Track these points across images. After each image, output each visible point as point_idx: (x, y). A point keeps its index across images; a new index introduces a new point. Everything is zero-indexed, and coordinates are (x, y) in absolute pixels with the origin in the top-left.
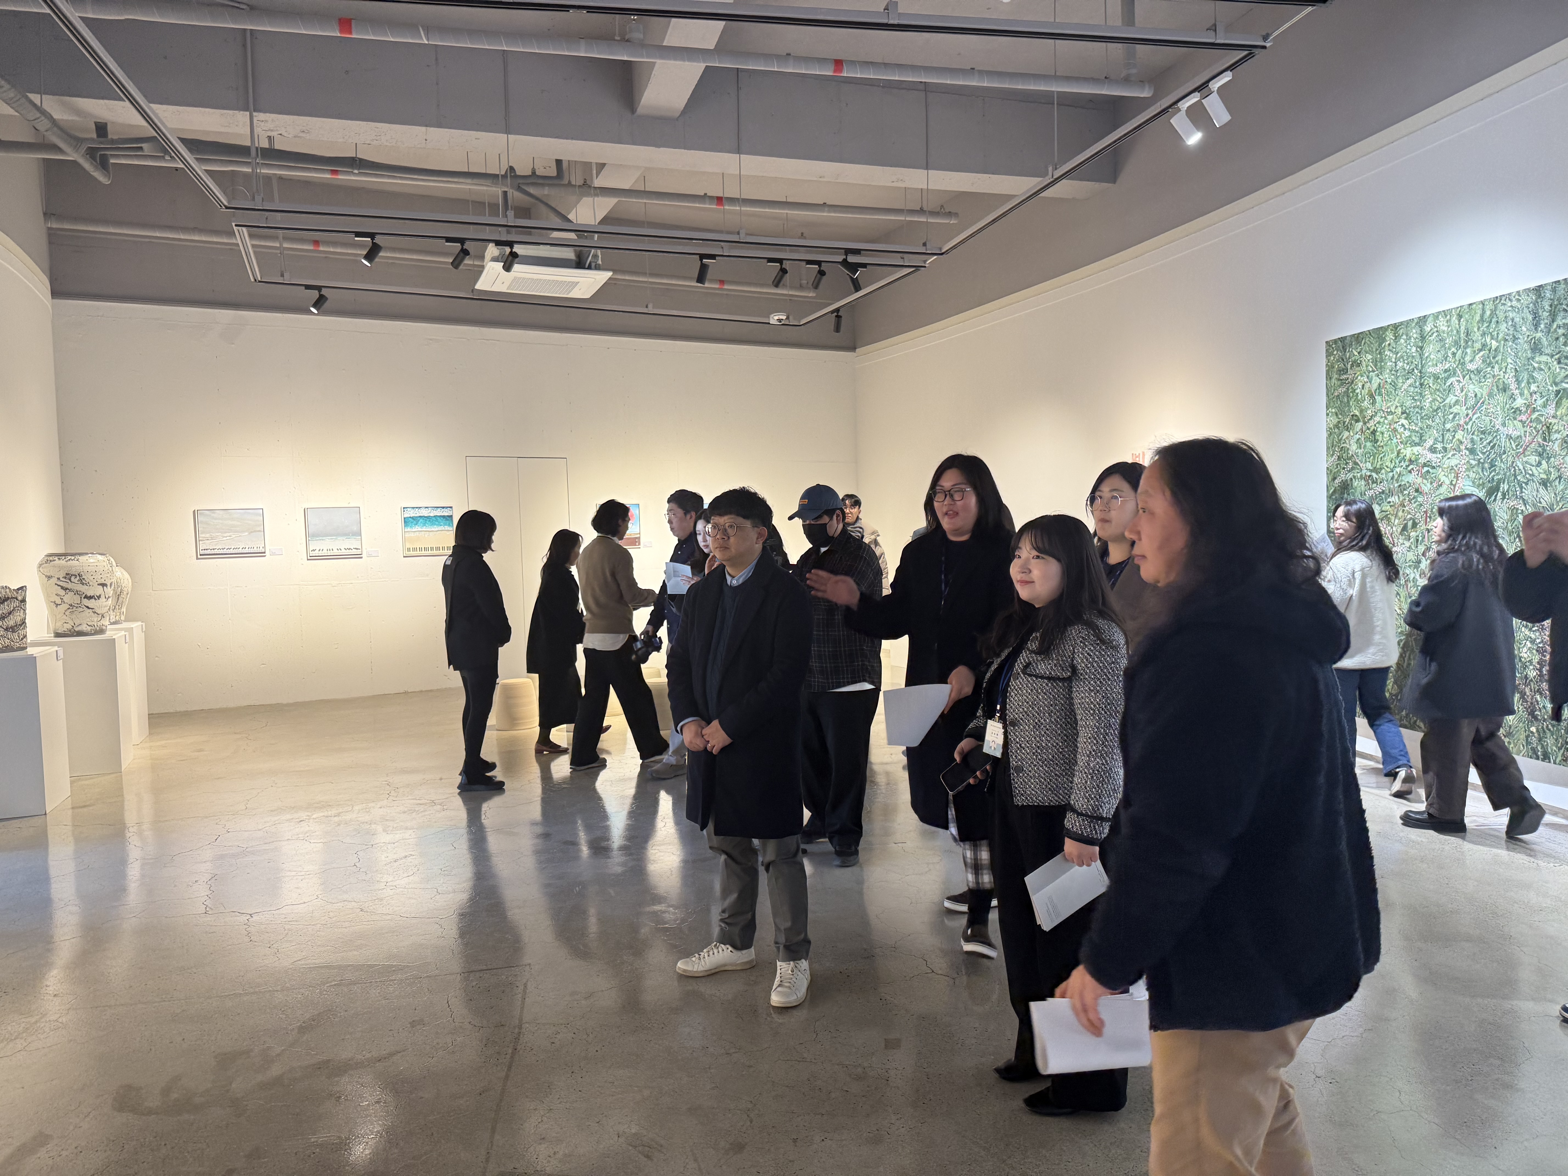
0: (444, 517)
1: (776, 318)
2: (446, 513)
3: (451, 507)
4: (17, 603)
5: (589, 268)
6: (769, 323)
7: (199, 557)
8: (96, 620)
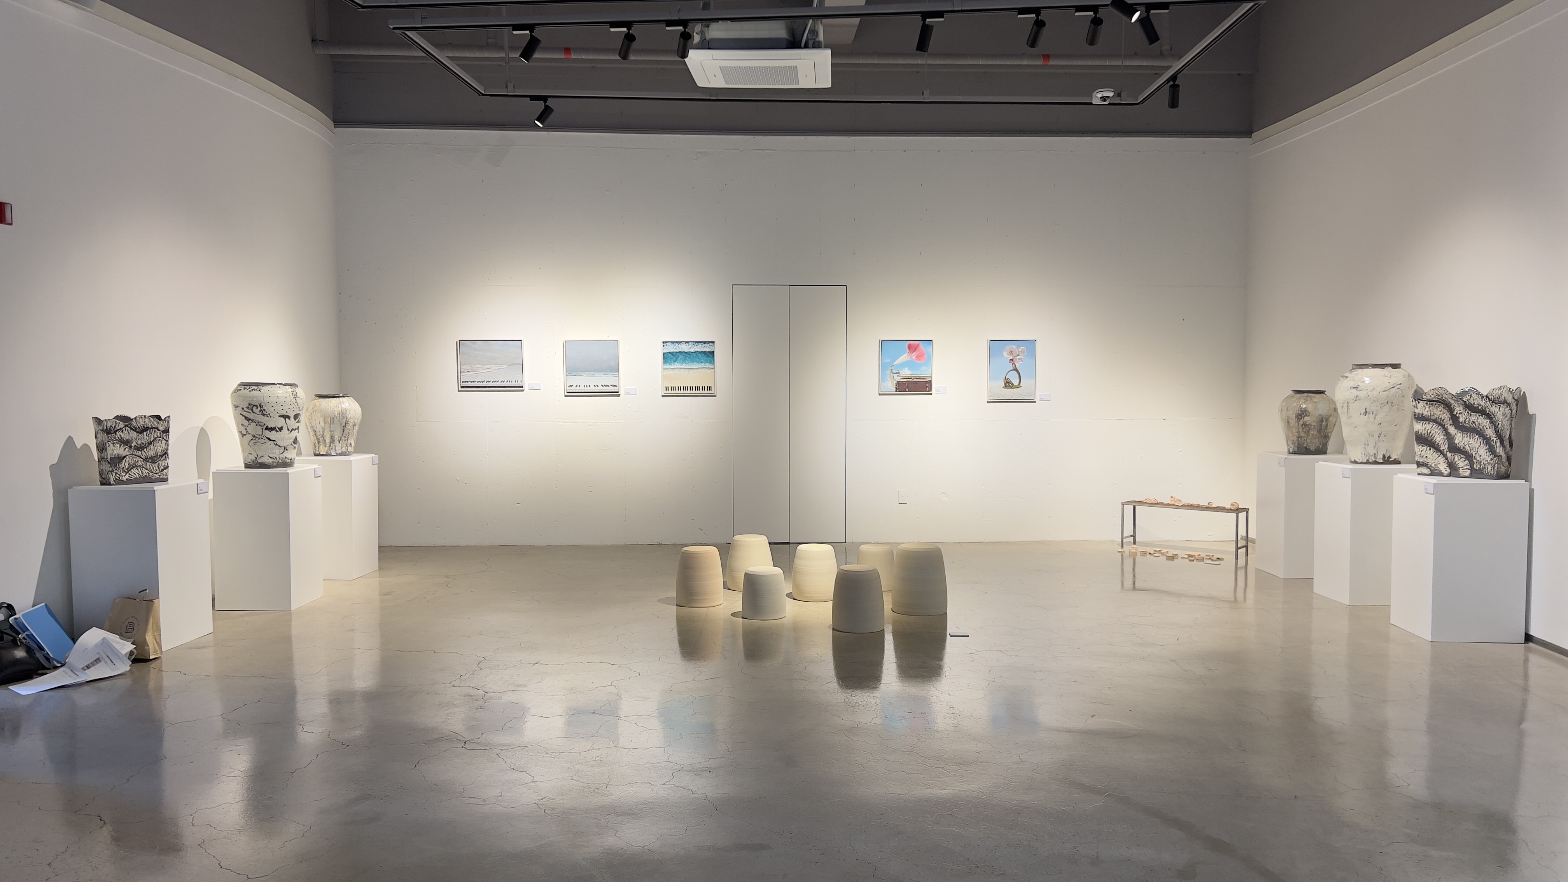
0: (704, 353)
1: (1100, 95)
2: (707, 349)
3: (713, 342)
4: (158, 433)
5: (806, 46)
6: (1091, 104)
7: (460, 389)
8: (277, 453)
